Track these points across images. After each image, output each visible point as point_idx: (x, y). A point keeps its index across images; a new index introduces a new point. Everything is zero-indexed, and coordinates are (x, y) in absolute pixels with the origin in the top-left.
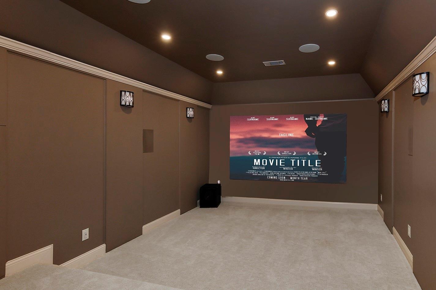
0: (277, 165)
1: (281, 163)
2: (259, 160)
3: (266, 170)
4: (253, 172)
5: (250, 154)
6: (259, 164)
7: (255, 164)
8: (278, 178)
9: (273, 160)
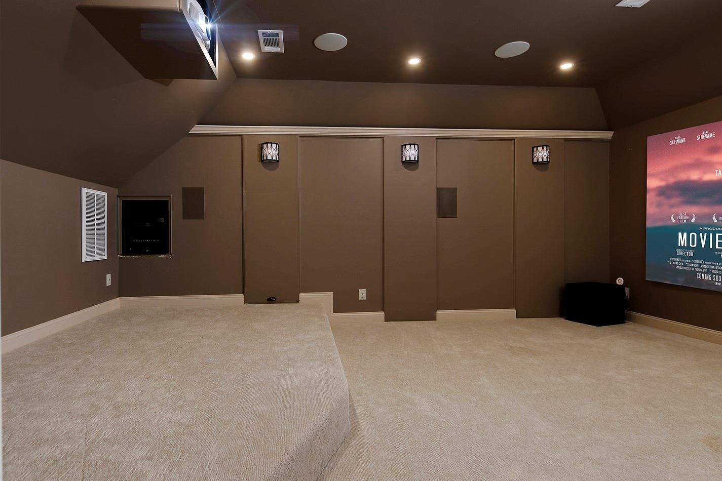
0: (711, 247)
1: (717, 241)
2: (685, 234)
3: (694, 258)
4: (677, 261)
5: (674, 221)
6: (686, 245)
7: (679, 245)
8: (713, 278)
9: (706, 234)
